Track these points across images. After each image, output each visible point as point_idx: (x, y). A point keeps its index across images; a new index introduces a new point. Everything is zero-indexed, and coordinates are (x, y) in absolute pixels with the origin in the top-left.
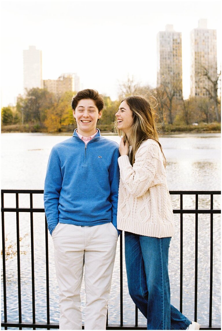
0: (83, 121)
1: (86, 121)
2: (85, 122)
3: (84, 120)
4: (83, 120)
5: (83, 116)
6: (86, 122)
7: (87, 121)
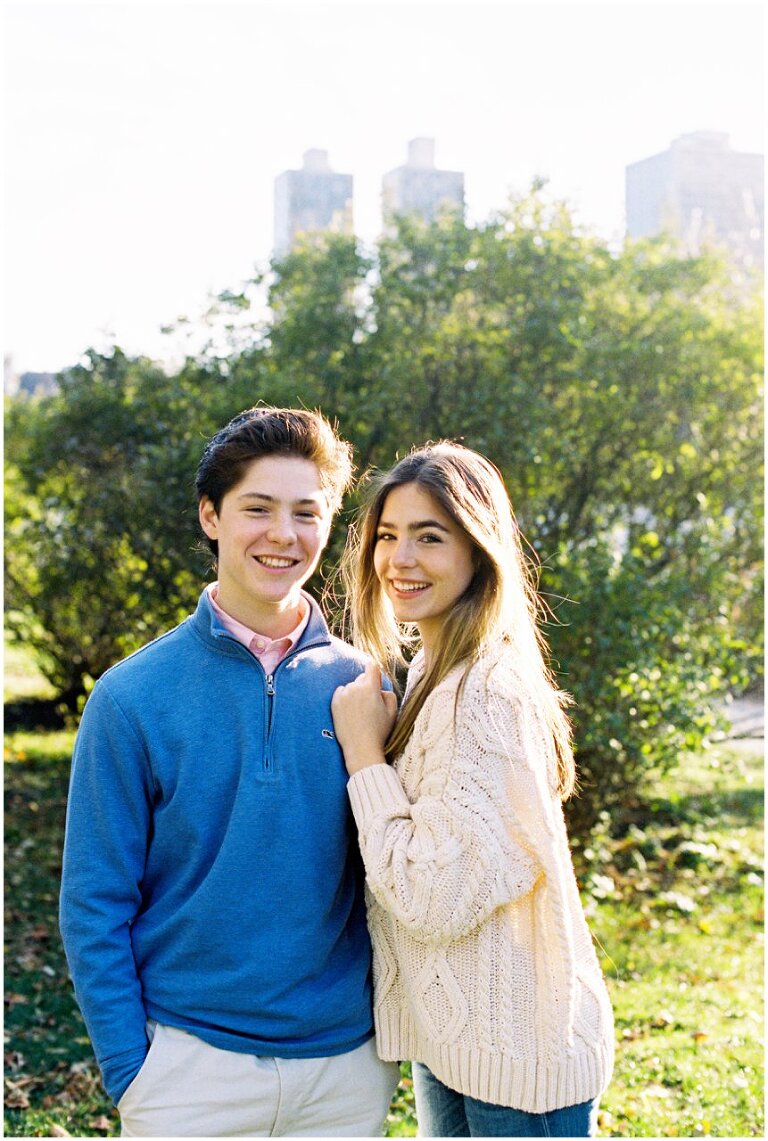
0: (264, 560)
1: (280, 558)
2: (275, 562)
3: (272, 557)
4: (267, 556)
5: (272, 536)
6: (282, 563)
7: (286, 559)
